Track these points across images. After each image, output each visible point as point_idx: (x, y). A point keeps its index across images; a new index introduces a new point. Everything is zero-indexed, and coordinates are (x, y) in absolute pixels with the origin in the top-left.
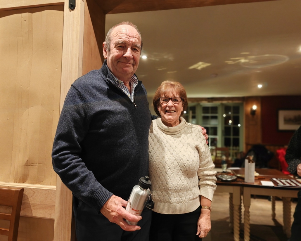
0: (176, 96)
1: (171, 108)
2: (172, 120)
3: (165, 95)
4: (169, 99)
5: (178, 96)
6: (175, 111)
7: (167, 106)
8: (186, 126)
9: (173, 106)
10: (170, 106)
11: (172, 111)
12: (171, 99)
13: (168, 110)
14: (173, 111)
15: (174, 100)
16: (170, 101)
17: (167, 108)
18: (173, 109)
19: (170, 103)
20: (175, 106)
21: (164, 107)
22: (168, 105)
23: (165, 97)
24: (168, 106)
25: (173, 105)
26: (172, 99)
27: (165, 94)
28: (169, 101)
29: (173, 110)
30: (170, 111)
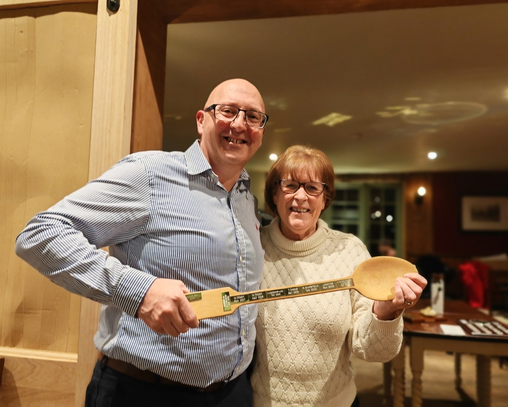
0: (314, 180)
1: (302, 204)
2: (301, 227)
3: (292, 176)
4: (298, 185)
5: (318, 181)
6: (308, 210)
7: (293, 198)
8: (329, 236)
9: (305, 201)
10: (301, 200)
11: (302, 210)
12: (303, 185)
13: (295, 207)
14: (305, 211)
15: (310, 188)
16: (302, 189)
17: (295, 204)
18: (306, 205)
19: (301, 193)
20: (309, 201)
21: (288, 199)
22: (296, 197)
23: (293, 180)
24: (297, 200)
25: (307, 198)
26: (306, 185)
27: (293, 172)
28: (299, 188)
29: (304, 209)
30: (299, 210)
